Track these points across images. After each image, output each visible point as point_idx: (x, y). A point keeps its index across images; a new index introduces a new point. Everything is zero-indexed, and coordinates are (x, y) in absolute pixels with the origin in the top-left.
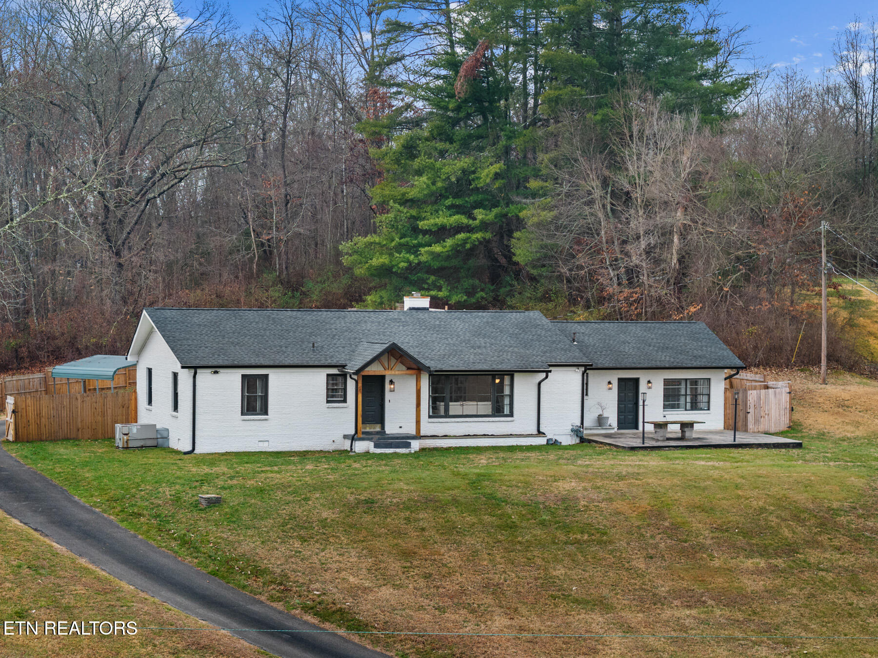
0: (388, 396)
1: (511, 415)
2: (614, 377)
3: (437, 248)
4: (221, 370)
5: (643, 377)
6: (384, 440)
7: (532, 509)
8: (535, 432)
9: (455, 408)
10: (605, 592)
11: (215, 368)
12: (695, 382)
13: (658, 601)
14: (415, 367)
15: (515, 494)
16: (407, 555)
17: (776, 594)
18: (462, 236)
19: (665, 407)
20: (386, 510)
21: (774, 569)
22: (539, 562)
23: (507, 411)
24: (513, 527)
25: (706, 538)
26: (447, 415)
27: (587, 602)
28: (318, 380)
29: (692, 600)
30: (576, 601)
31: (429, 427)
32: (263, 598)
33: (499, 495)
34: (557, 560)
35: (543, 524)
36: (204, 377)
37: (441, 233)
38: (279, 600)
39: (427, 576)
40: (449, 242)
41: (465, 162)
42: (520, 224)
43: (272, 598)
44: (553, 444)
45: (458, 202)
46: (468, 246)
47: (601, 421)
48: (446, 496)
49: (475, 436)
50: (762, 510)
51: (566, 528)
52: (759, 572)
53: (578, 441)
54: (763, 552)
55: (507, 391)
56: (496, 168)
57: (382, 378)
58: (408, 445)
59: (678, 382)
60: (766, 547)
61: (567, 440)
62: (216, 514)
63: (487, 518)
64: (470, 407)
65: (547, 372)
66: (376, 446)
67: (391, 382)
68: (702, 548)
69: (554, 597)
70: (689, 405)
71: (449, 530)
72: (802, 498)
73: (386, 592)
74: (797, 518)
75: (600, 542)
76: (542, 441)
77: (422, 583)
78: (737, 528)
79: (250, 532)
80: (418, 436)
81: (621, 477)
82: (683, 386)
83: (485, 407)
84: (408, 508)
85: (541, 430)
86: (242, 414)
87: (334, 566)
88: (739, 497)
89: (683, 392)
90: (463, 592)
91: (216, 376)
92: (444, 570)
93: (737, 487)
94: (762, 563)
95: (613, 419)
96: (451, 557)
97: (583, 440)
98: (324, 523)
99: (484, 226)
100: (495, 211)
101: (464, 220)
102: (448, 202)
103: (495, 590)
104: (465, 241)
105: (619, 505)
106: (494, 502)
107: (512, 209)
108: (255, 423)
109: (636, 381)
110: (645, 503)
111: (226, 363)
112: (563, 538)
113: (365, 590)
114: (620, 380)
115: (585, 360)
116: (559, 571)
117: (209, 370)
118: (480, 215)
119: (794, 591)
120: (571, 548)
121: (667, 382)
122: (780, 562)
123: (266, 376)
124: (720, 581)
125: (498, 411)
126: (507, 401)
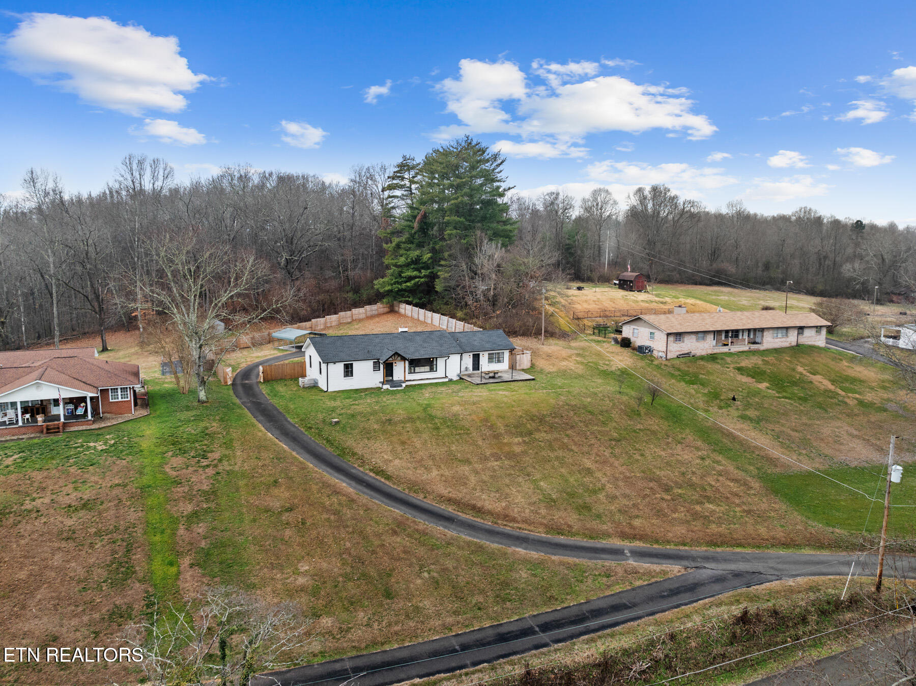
0: (394, 367)
2: (471, 354)
3: (408, 284)
4: (337, 363)
5: (481, 354)
6: (394, 384)
7: (444, 420)
8: (445, 377)
9: (417, 369)
10: (469, 456)
12: (498, 353)
13: (486, 459)
14: (404, 359)
15: (439, 414)
16: (403, 443)
17: (524, 453)
19: (489, 362)
20: (396, 424)
21: (524, 442)
22: (447, 444)
23: (435, 370)
24: (437, 428)
25: (502, 429)
26: (414, 373)
27: (463, 461)
28: (370, 364)
29: (498, 458)
30: (460, 461)
31: (409, 377)
32: (356, 466)
33: (433, 414)
34: (453, 443)
35: (448, 426)
36: (331, 366)
37: (410, 278)
38: (362, 466)
39: (410, 453)
40: (413, 282)
41: (417, 253)
42: (438, 277)
43: (359, 466)
44: (451, 380)
46: (419, 284)
47: (467, 369)
48: (415, 416)
49: (424, 379)
50: (521, 416)
51: (456, 428)
52: (519, 444)
53: (459, 379)
54: (521, 435)
55: (435, 363)
56: (429, 255)
57: (392, 363)
58: (401, 386)
59: (493, 354)
60: (522, 432)
61: (455, 378)
62: (338, 428)
63: (429, 425)
64: (422, 369)
65: (449, 356)
66: (391, 387)
67: (395, 364)
68: (501, 434)
69: (452, 459)
70: (497, 362)
71: (417, 431)
72: (534, 411)
73: (397, 462)
74: (532, 420)
75: (467, 434)
76: (447, 380)
77: (408, 457)
79: (350, 436)
80: (404, 381)
81: (474, 404)
82: (495, 356)
83: (427, 368)
84: (403, 422)
85: (447, 376)
86: (344, 377)
87: (379, 451)
88: (513, 411)
89: (495, 358)
90: (422, 460)
91: (335, 365)
92: (416, 450)
94: (520, 439)
95: (471, 368)
96: (418, 444)
97: (461, 378)
98: (375, 430)
99: (425, 276)
100: (429, 271)
101: (418, 274)
103: (432, 457)
106: (431, 418)
107: (435, 270)
108: (349, 380)
109: (479, 355)
110: (482, 415)
112: (455, 433)
113: (390, 461)
114: (473, 355)
115: (461, 351)
116: (454, 448)
117: (332, 363)
118: (424, 272)
119: (531, 451)
120: (457, 437)
121: (489, 354)
122: (526, 439)
123: (352, 364)
124: (507, 449)
125: (432, 370)
126: (435, 367)
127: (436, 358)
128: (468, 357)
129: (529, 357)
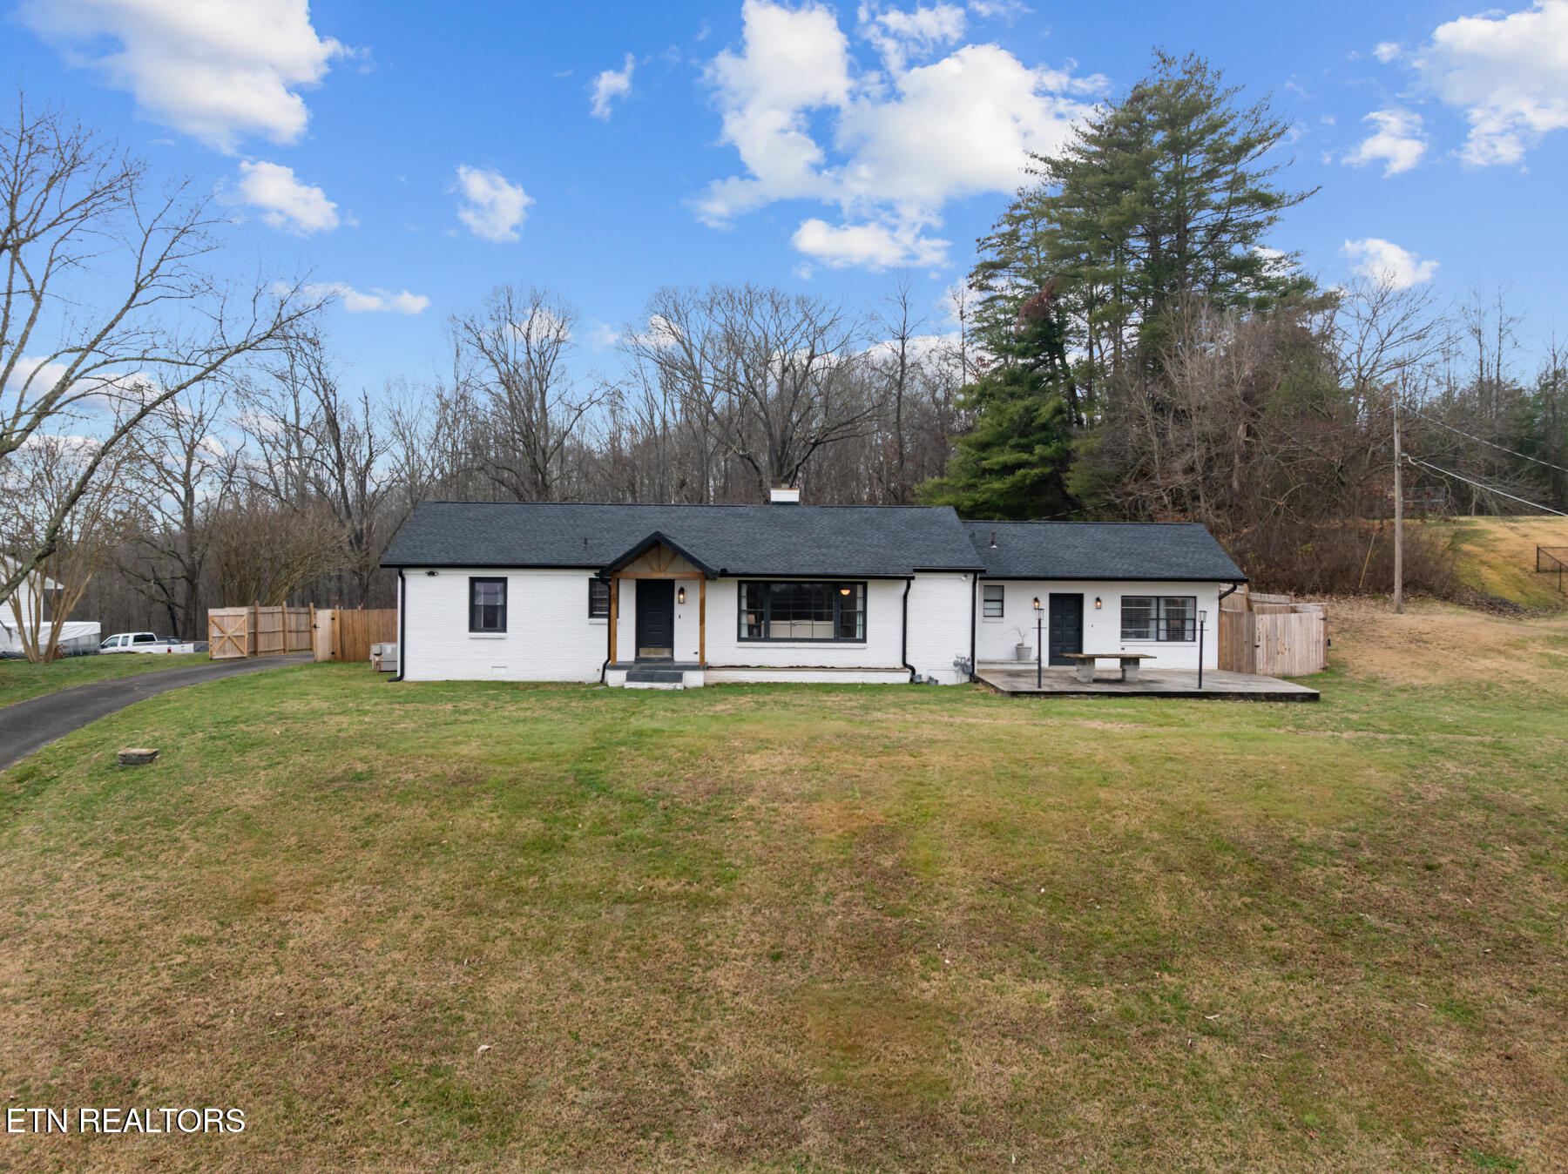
0: (681, 608)
1: (864, 640)
2: (1044, 593)
4: (441, 571)
5: (1089, 593)
6: (649, 669)
7: (637, 811)
8: (899, 665)
9: (780, 628)
10: (550, 1070)
11: (432, 568)
12: (1170, 601)
14: (696, 569)
15: (645, 776)
18: (1022, 471)
19: (1124, 635)
23: (859, 635)
26: (768, 639)
28: (577, 587)
33: (612, 778)
35: (621, 846)
36: (417, 579)
44: (921, 683)
45: (1022, 441)
46: (1028, 482)
49: (804, 668)
51: (658, 861)
52: (1028, 1029)
54: (1076, 958)
55: (859, 607)
57: (671, 583)
59: (1143, 601)
61: (949, 677)
64: (804, 628)
65: (909, 579)
66: (630, 678)
70: (1163, 635)
76: (910, 678)
80: (703, 666)
82: (1154, 607)
83: (825, 628)
85: (908, 662)
86: (472, 628)
89: (1154, 615)
91: (432, 579)
97: (972, 680)
101: (1025, 456)
102: (1012, 442)
104: (1025, 476)
105: (823, 809)
106: (581, 790)
108: (487, 642)
109: (1079, 599)
110: (881, 807)
111: (446, 561)
112: (626, 885)
114: (1053, 597)
115: (978, 564)
117: (423, 572)
121: (1126, 601)
123: (504, 580)
124: (899, 1056)
125: (845, 635)
126: (859, 621)
127: (860, 582)
128: (1030, 604)
129: (1317, 628)
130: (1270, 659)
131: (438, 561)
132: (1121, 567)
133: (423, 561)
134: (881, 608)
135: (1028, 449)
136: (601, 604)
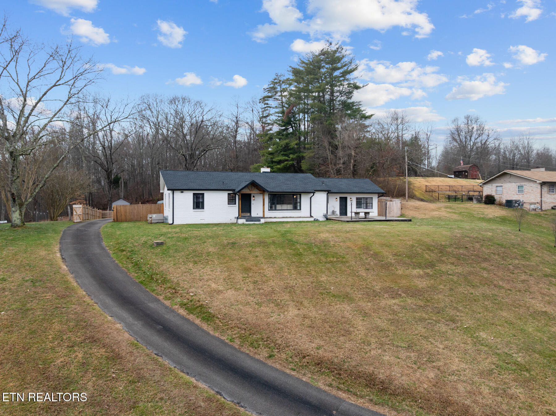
0: (252, 202)
1: (300, 209)
2: (338, 196)
3: (279, 166)
4: (185, 191)
5: (349, 197)
6: (250, 219)
8: (309, 216)
9: (279, 207)
10: (348, 290)
11: (182, 190)
12: (367, 198)
14: (262, 191)
15: (302, 239)
16: (247, 270)
18: (286, 162)
19: (357, 207)
20: (241, 247)
21: (428, 275)
22: (313, 273)
23: (298, 208)
24: (300, 255)
26: (276, 210)
27: (339, 297)
30: (334, 296)
31: (268, 214)
32: (161, 298)
33: (294, 240)
34: (322, 272)
36: (177, 194)
38: (170, 298)
43: (167, 298)
44: (316, 220)
45: (285, 153)
46: (288, 166)
47: (333, 212)
49: (286, 217)
50: (413, 246)
51: (326, 255)
52: (420, 276)
53: (326, 219)
55: (298, 200)
57: (250, 195)
58: (260, 221)
59: (361, 199)
60: (420, 263)
61: (322, 219)
62: (158, 250)
64: (285, 207)
65: (314, 193)
66: (247, 221)
67: (254, 197)
68: (391, 265)
69: (322, 294)
70: (365, 207)
72: (427, 240)
74: (429, 249)
75: (342, 262)
76: (312, 219)
78: (404, 254)
80: (264, 217)
81: (348, 232)
82: (363, 200)
83: (290, 207)
84: (251, 246)
85: (312, 215)
86: (194, 209)
88: (401, 240)
89: (363, 202)
91: (182, 194)
92: (264, 279)
93: (398, 236)
95: (338, 212)
96: (269, 271)
98: (208, 254)
101: (287, 158)
102: (282, 153)
104: (287, 164)
105: (349, 244)
106: (291, 243)
108: (199, 212)
109: (346, 198)
110: (360, 242)
111: (186, 188)
112: (324, 260)
114: (340, 198)
115: (328, 189)
116: (323, 278)
117: (179, 191)
119: (441, 286)
120: (328, 265)
121: (357, 199)
122: (429, 271)
123: (203, 194)
124: (404, 282)
125: (295, 208)
126: (298, 204)
127: (300, 194)
128: (335, 200)
129: (399, 205)
130: (389, 213)
131: (184, 188)
132: (356, 190)
133: (180, 188)
134: (305, 200)
135: (288, 156)
136: (231, 201)
